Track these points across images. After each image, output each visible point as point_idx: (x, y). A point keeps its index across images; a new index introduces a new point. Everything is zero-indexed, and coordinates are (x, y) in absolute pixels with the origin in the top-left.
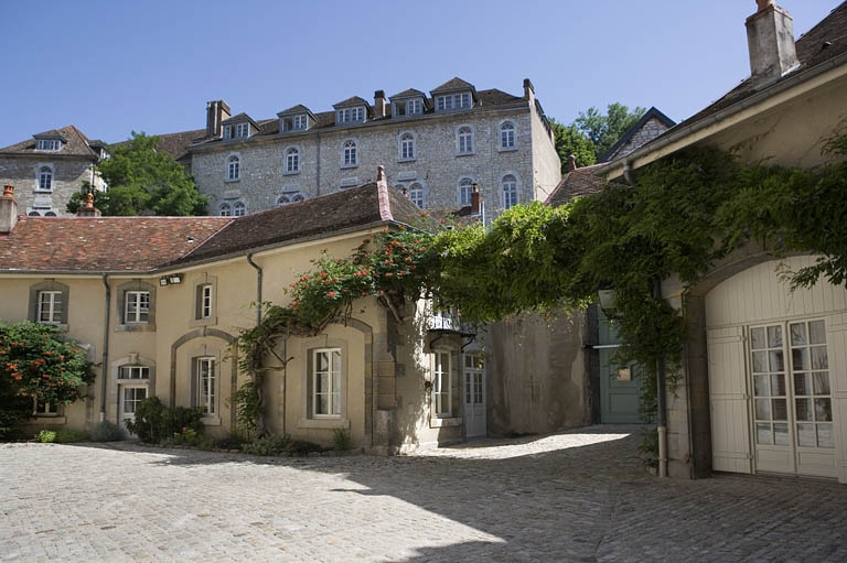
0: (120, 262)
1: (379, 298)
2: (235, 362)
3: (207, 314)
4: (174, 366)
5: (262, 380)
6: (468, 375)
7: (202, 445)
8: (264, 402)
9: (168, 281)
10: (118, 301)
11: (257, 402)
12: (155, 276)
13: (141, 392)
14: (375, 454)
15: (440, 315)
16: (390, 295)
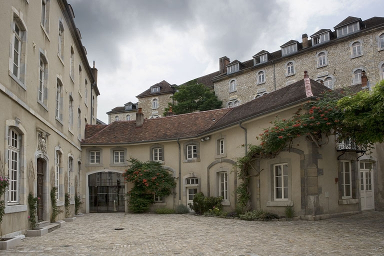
0: (184, 133)
1: (307, 137)
2: (236, 174)
3: (222, 152)
4: (208, 177)
5: (249, 182)
6: (362, 173)
7: (222, 215)
8: (250, 194)
9: (204, 139)
10: (184, 150)
11: (246, 193)
12: (199, 138)
13: (195, 190)
14: (307, 220)
15: (343, 142)
16: (313, 135)
